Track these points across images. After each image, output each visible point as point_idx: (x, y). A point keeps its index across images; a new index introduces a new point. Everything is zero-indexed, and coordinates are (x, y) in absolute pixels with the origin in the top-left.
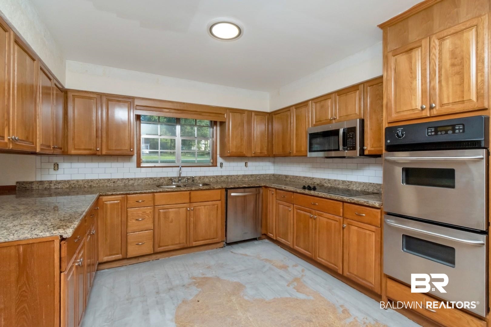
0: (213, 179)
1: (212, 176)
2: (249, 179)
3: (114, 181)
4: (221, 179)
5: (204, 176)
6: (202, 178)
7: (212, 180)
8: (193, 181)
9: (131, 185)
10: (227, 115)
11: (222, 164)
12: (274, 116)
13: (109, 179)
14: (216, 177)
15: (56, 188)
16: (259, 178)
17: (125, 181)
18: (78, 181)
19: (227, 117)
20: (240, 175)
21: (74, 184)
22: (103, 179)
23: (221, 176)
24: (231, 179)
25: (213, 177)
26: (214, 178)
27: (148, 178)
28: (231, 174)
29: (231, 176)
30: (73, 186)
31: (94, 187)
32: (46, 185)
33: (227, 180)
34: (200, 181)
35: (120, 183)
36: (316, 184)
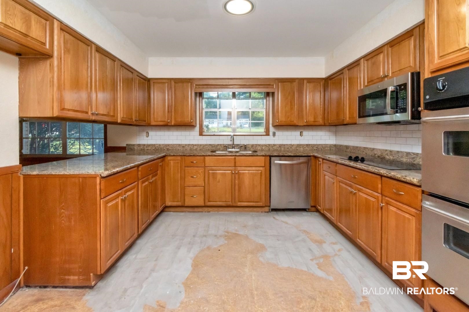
0: (265, 147)
1: (264, 144)
2: (305, 149)
3: (183, 146)
4: (273, 148)
5: (257, 145)
6: (254, 146)
7: (265, 148)
8: (245, 149)
9: (195, 150)
10: (275, 85)
11: (275, 133)
12: (329, 81)
13: (180, 144)
14: (268, 146)
15: (147, 150)
16: (316, 148)
17: (190, 146)
18: (160, 145)
19: (275, 88)
20: (294, 144)
21: (157, 147)
22: (176, 144)
23: (274, 145)
24: (284, 148)
25: (266, 146)
26: (267, 146)
27: (207, 144)
28: (284, 143)
29: (284, 145)
30: (157, 148)
31: (170, 150)
32: (142, 147)
33: (280, 149)
34: (253, 149)
35: (188, 147)
36: (377, 156)
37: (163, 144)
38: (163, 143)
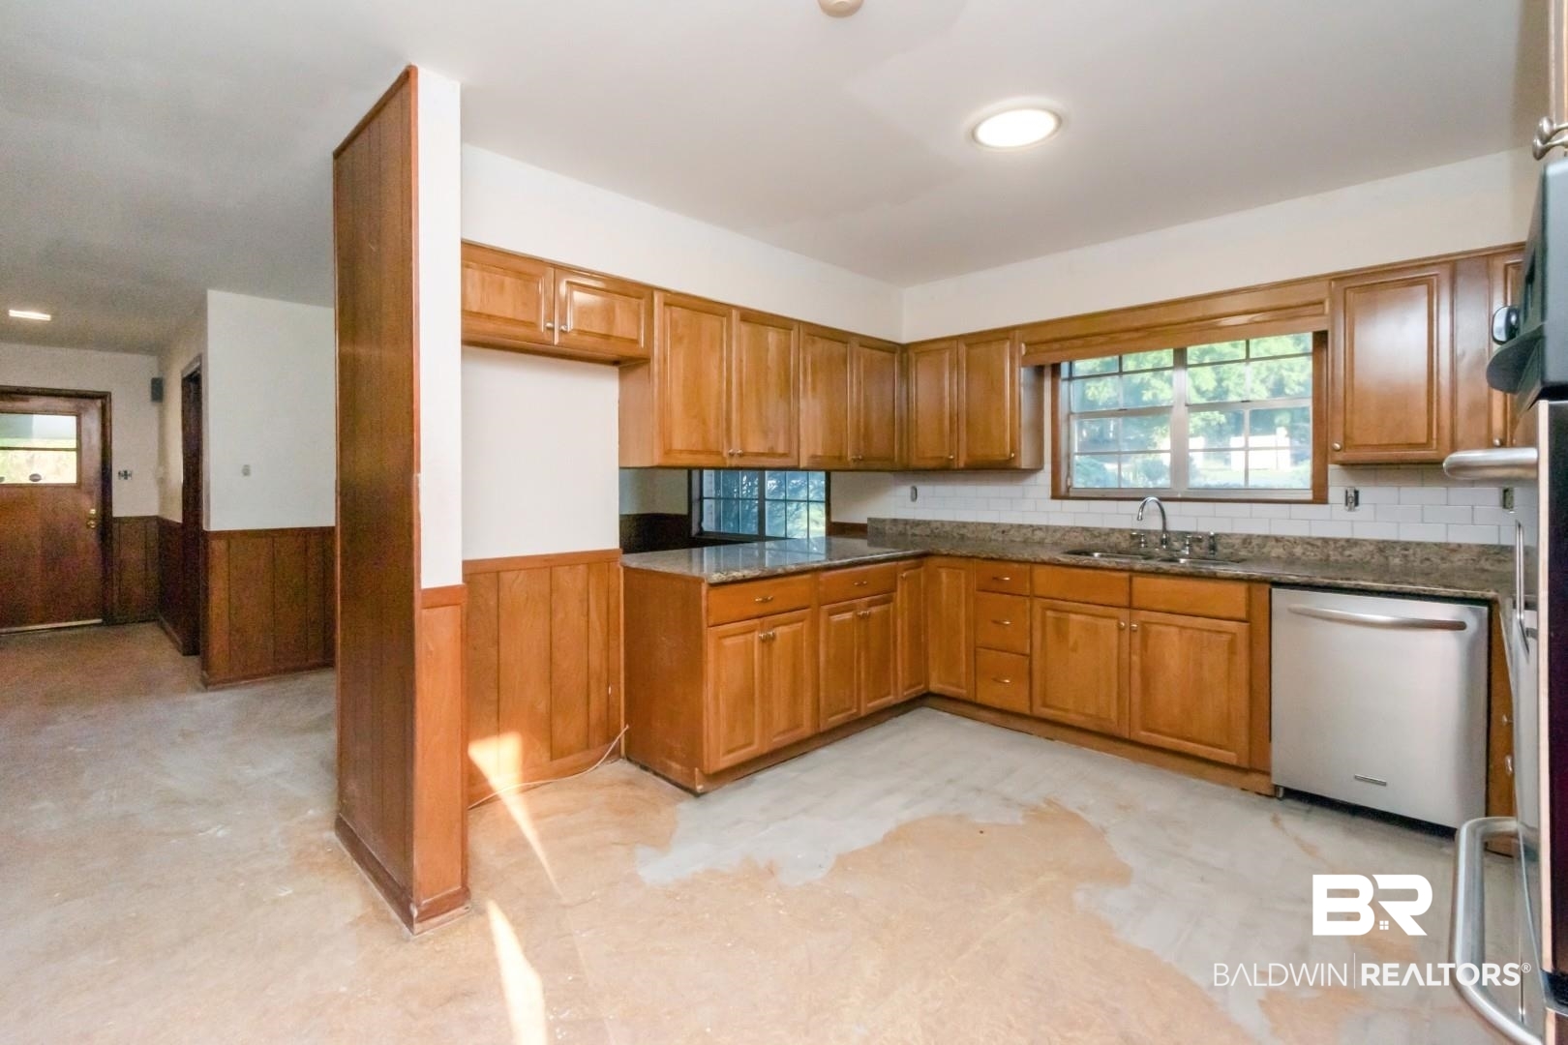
0: (1306, 549)
1: (1300, 538)
3: (1003, 528)
4: (1347, 553)
5: (1266, 537)
6: (1255, 542)
7: (1304, 554)
8: (1213, 548)
9: (1039, 543)
11: (1357, 493)
13: (995, 524)
14: (1319, 543)
15: (914, 535)
17: (1024, 531)
18: (943, 523)
20: (1460, 545)
21: (937, 528)
22: (984, 524)
23: (1348, 540)
24: (1406, 556)
25: (1308, 543)
26: (1312, 545)
28: (1404, 537)
29: (1406, 546)
30: (937, 531)
31: (969, 538)
32: (901, 527)
33: (1382, 560)
34: (1249, 552)
35: (1016, 534)
37: (950, 522)
38: (952, 519)
